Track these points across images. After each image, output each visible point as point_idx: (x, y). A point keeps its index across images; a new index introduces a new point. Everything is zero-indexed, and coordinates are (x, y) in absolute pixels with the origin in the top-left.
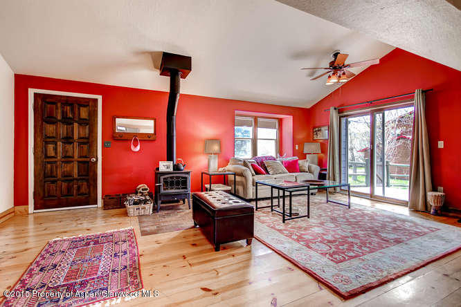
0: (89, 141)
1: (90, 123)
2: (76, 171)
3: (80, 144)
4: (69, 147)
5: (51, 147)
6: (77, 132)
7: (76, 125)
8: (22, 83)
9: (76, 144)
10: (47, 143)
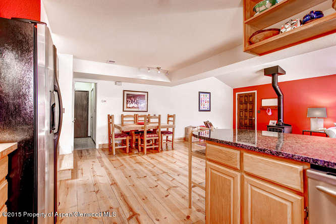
0: (252, 111)
1: (252, 103)
2: (248, 122)
3: (250, 112)
4: (246, 113)
5: (241, 113)
6: (249, 106)
7: (248, 104)
8: (235, 90)
9: (248, 112)
10: (240, 111)
